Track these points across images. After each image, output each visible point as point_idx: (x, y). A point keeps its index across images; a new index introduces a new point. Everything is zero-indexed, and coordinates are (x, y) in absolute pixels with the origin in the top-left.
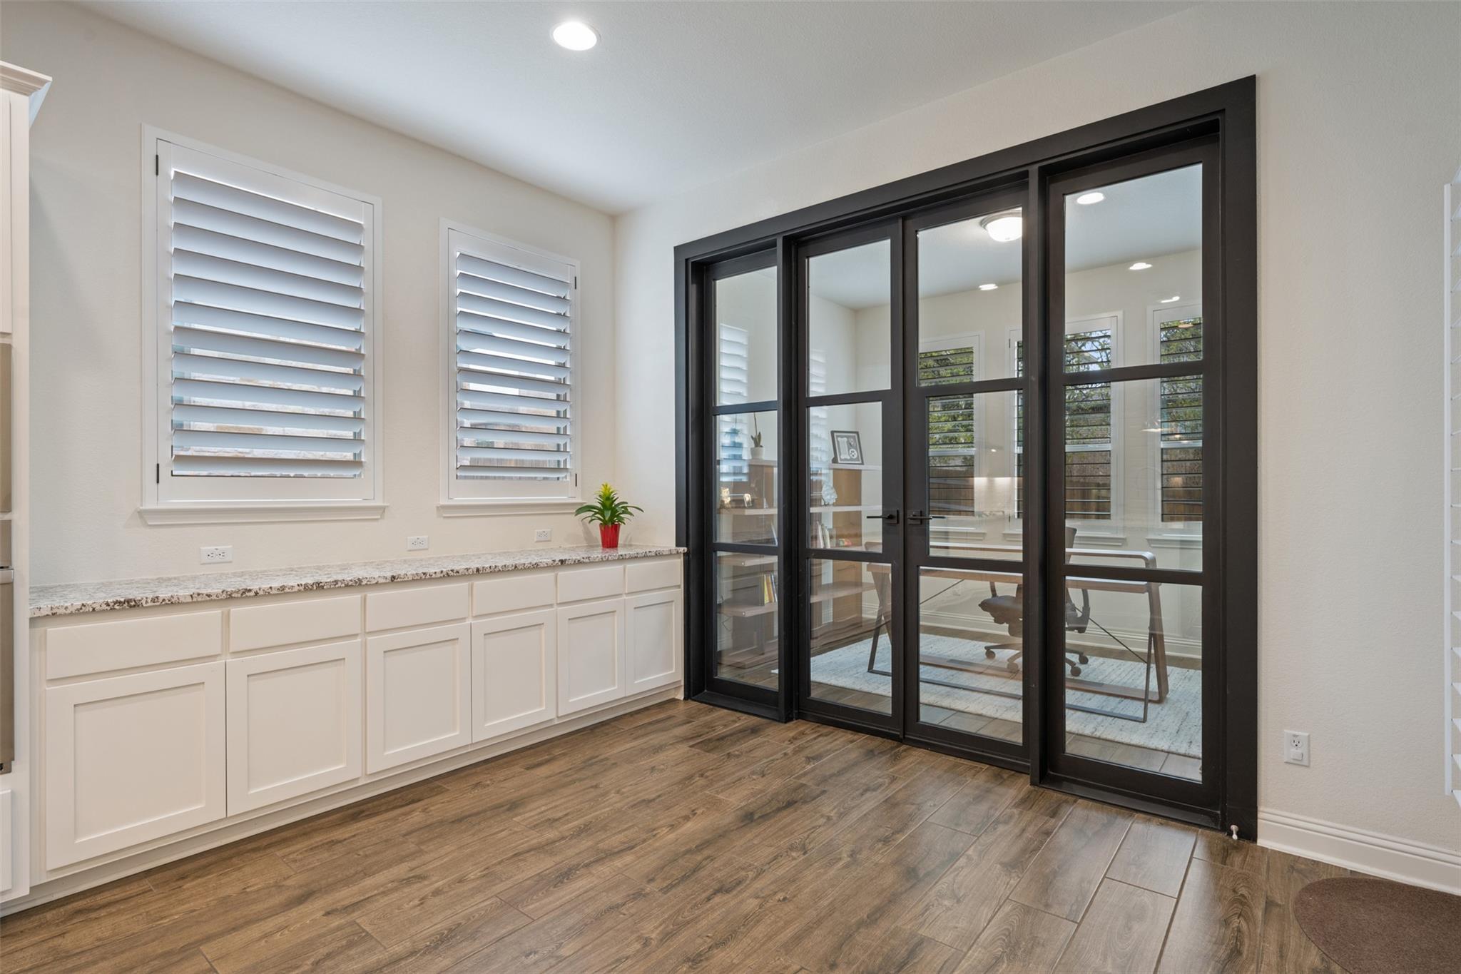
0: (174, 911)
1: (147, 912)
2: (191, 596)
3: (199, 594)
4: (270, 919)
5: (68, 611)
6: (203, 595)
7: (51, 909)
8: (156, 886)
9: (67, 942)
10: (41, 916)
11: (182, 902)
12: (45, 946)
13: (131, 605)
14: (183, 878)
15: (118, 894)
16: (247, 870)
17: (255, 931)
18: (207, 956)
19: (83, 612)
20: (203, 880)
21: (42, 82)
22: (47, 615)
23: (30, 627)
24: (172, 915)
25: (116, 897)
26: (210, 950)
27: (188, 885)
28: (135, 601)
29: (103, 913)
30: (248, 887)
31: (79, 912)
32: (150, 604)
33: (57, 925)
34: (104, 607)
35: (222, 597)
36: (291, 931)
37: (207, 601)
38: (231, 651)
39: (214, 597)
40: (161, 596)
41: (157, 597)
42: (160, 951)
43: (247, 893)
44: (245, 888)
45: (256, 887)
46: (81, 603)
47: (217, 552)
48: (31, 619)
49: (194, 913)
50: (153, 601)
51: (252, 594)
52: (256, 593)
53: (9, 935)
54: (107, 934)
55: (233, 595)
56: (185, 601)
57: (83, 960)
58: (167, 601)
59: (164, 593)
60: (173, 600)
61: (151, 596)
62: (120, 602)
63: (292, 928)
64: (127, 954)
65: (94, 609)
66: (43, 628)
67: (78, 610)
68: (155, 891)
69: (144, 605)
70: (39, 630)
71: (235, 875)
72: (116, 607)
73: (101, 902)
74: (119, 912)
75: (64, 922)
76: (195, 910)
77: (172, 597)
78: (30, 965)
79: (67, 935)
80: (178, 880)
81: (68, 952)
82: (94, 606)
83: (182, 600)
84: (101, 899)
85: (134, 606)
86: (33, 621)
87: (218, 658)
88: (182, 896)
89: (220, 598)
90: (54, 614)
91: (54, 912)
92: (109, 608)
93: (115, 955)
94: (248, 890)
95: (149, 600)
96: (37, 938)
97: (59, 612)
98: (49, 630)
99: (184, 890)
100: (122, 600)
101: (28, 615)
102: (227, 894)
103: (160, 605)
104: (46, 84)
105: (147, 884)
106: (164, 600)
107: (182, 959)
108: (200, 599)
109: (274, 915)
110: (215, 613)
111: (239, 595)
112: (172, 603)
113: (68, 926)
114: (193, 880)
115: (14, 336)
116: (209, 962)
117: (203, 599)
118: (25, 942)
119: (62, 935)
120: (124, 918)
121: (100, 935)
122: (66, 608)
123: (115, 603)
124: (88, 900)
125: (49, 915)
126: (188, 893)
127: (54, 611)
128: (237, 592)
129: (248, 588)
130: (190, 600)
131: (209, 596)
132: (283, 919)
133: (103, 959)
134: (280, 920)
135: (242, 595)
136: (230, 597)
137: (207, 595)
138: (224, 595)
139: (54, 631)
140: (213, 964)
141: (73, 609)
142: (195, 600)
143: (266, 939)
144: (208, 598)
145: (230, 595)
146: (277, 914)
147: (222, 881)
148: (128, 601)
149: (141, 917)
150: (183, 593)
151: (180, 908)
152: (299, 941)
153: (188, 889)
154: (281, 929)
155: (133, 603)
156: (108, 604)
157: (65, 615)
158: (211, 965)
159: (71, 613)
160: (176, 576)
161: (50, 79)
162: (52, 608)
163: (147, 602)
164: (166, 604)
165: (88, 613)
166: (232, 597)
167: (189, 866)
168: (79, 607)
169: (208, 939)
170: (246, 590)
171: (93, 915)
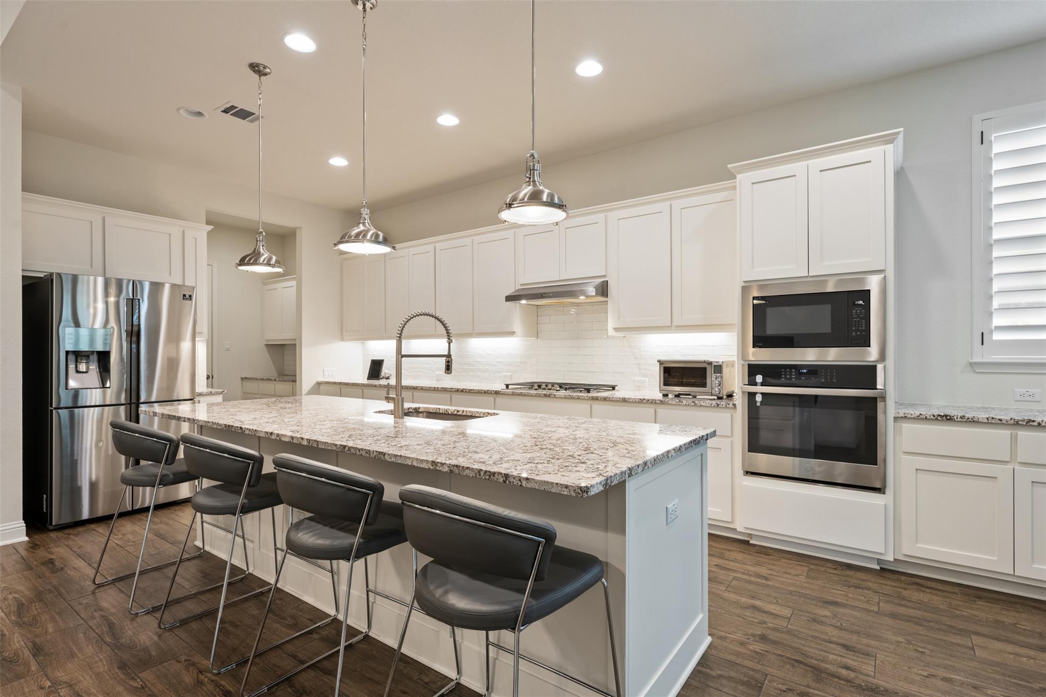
0: (965, 610)
1: (950, 603)
2: (987, 418)
3: (993, 418)
4: (1024, 648)
5: (913, 417)
6: (996, 419)
7: (905, 576)
8: (962, 594)
9: (906, 593)
10: (899, 576)
11: (971, 608)
12: (896, 589)
13: (947, 419)
14: (979, 598)
15: (939, 586)
16: (1024, 615)
17: (1010, 648)
18: (973, 641)
19: (920, 418)
20: (991, 605)
21: (898, 133)
22: (902, 417)
23: (894, 422)
24: (963, 611)
25: (938, 587)
26: (976, 640)
27: (980, 603)
28: (950, 416)
29: (928, 591)
30: (1019, 624)
31: (917, 584)
32: (959, 419)
33: (905, 584)
34: (932, 417)
35: (1011, 423)
36: (1036, 663)
37: (999, 424)
38: (1018, 461)
39: (1004, 422)
40: (966, 415)
41: (964, 416)
42: (948, 623)
43: (1016, 627)
44: (1017, 624)
45: (1024, 627)
46: (919, 413)
47: (1028, 394)
48: (895, 418)
49: (976, 618)
50: (961, 417)
51: (1036, 424)
52: (1039, 424)
53: (883, 577)
54: (925, 601)
55: (1019, 423)
56: (983, 421)
57: (910, 604)
58: (970, 420)
59: (969, 415)
60: (975, 419)
61: (960, 415)
62: (941, 416)
63: (1037, 662)
64: (930, 614)
65: (926, 417)
66: (901, 424)
67: (918, 416)
68: (960, 595)
69: (956, 420)
70: (898, 424)
71: (1015, 614)
72: (939, 418)
73: (929, 585)
74: (936, 594)
75: (908, 584)
76: (977, 617)
77: (974, 417)
78: (887, 593)
79: (906, 590)
80: (975, 597)
81: (904, 597)
82: (926, 416)
83: (980, 420)
84: (929, 584)
85: (949, 419)
86: (896, 419)
87: (1009, 464)
88: (974, 606)
89: (1009, 423)
90: (905, 417)
91: (905, 577)
92: (934, 418)
93: (925, 611)
94: (1018, 626)
95: (959, 417)
96: (894, 584)
97: (908, 416)
98: (903, 425)
99: (977, 604)
100: (942, 414)
101: (893, 415)
102: (1003, 620)
103: (966, 421)
104: (900, 134)
105: (957, 590)
106: (968, 418)
107: (959, 634)
108: (993, 422)
109: (1029, 648)
110: (1006, 433)
111: (1025, 423)
112: (974, 421)
113: (909, 587)
114: (985, 602)
115: (887, 271)
116: (973, 645)
117: (996, 422)
118: (888, 583)
119: (905, 589)
120: (937, 598)
121: (922, 599)
122: (912, 414)
123: (939, 415)
124: (923, 581)
125: (903, 578)
126: (978, 607)
127: (906, 415)
128: (1023, 421)
129: (1032, 419)
130: (986, 421)
131: (1000, 420)
132: (1034, 653)
133: (919, 609)
134: (1032, 653)
135: (1027, 423)
136: (1016, 424)
137: (999, 419)
138: (1012, 421)
139: (906, 426)
140: (974, 647)
141: (915, 416)
142: (990, 421)
143: (1015, 656)
144: (1000, 422)
145: (1017, 422)
146: (1031, 649)
147: (1003, 612)
148: (946, 416)
149: (945, 603)
150: (982, 416)
151: (970, 611)
152: (1038, 671)
153: (979, 604)
154: (1029, 657)
155: (949, 418)
156: (934, 416)
157: (911, 418)
158: (973, 646)
159: (914, 418)
160: (993, 406)
161: (902, 129)
162: (904, 414)
163: (957, 418)
164: (970, 421)
165: (923, 419)
166: (1019, 424)
167: (986, 594)
168: (918, 415)
169: (978, 634)
170: (1030, 420)
171: (923, 589)
